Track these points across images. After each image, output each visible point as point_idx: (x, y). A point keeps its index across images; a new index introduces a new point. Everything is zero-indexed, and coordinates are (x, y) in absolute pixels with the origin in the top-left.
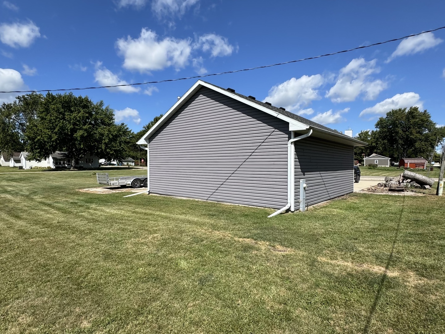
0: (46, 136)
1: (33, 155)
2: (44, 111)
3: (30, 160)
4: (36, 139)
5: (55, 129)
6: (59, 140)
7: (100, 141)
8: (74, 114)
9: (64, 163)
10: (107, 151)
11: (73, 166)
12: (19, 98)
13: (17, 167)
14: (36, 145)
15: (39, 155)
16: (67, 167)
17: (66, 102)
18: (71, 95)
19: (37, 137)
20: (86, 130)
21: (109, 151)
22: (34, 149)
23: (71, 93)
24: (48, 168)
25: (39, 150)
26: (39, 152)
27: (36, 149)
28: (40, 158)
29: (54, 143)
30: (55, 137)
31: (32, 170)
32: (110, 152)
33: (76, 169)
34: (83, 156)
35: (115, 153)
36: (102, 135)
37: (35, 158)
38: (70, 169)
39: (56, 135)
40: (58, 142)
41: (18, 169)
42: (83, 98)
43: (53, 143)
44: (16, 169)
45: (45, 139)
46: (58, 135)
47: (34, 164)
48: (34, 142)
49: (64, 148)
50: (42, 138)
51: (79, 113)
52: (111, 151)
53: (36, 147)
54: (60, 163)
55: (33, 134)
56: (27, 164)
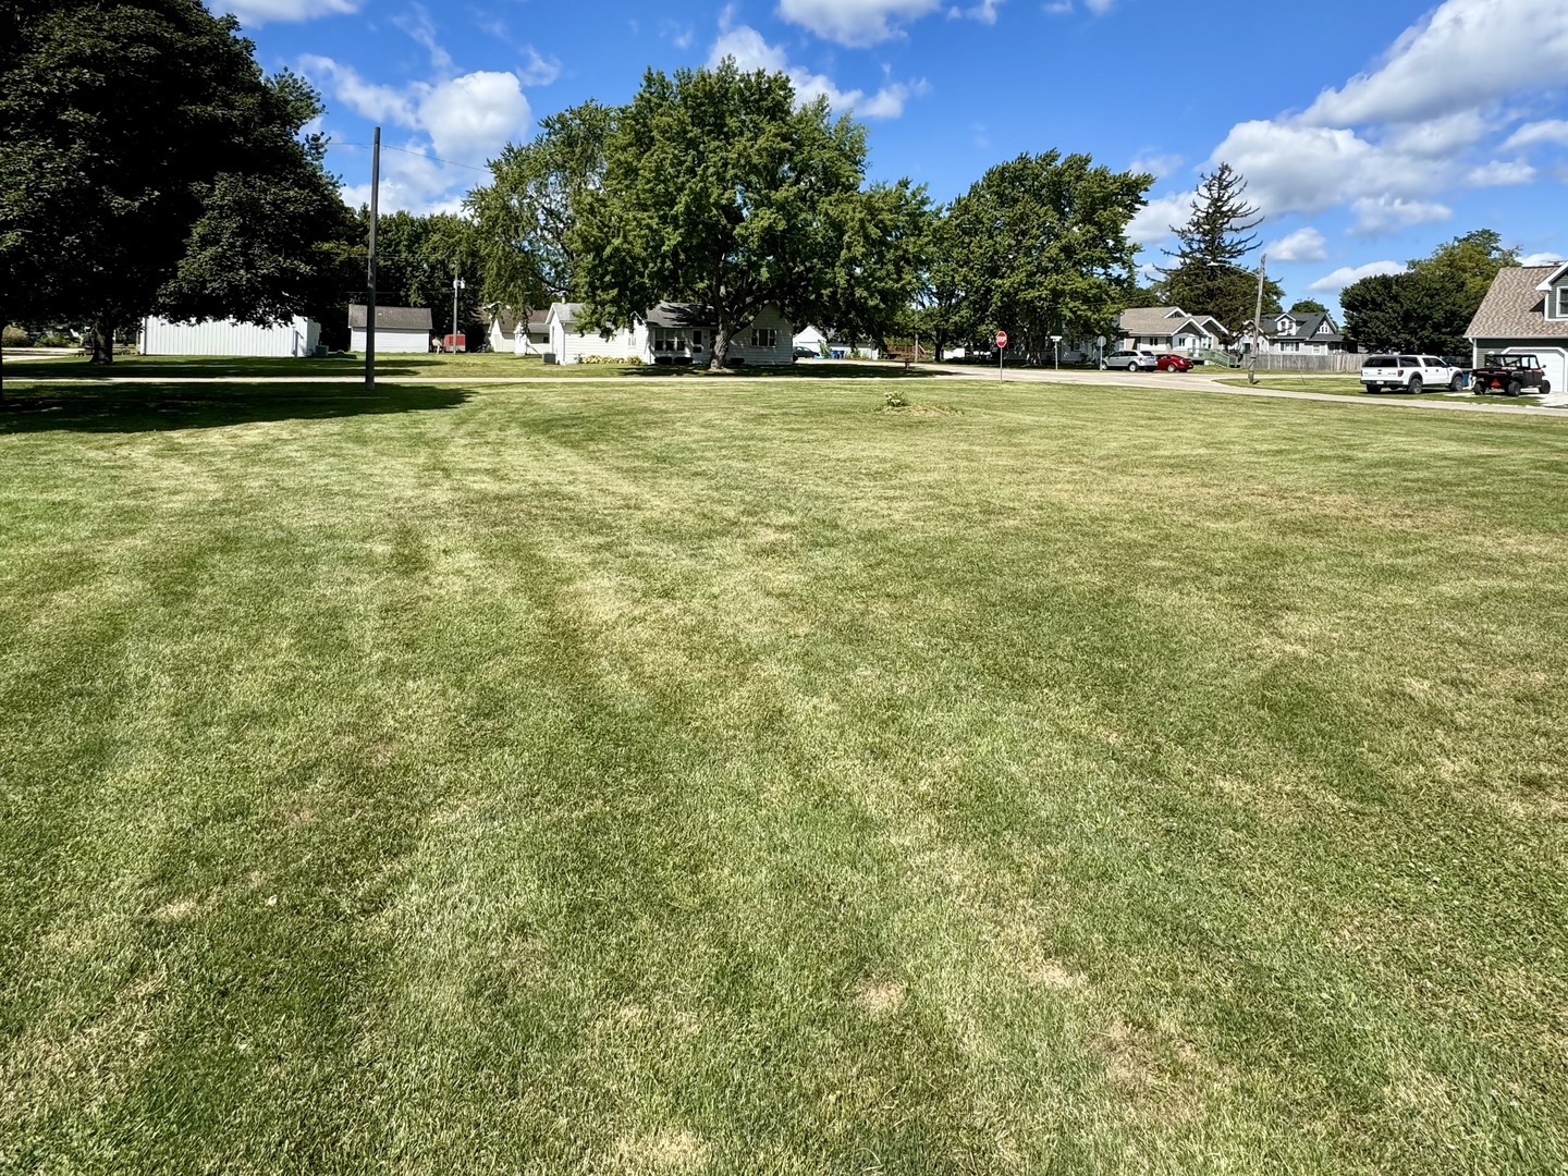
0: (643, 233)
1: (594, 312)
2: (631, 145)
3: (581, 330)
4: (608, 250)
5: (672, 203)
6: (685, 250)
7: (830, 252)
8: (741, 143)
9: (682, 346)
10: (857, 295)
11: (717, 357)
12: (547, 125)
13: (539, 356)
14: (606, 273)
15: (614, 310)
16: (690, 359)
17: (709, 95)
18: (729, 67)
19: (609, 243)
20: (781, 207)
21: (865, 294)
22: (597, 288)
23: (729, 57)
24: (633, 361)
25: (616, 291)
26: (613, 302)
27: (605, 289)
28: (615, 323)
29: (668, 263)
30: (673, 238)
31: (584, 367)
32: (865, 298)
33: (728, 371)
34: (751, 318)
35: (882, 306)
36: (838, 227)
37: (598, 324)
38: (709, 366)
39: (675, 230)
40: (682, 257)
41: (539, 365)
42: (772, 77)
43: (663, 262)
44: (536, 361)
45: (638, 250)
46: (681, 230)
47: (592, 345)
48: (601, 258)
49: (702, 281)
50: (626, 246)
51: (755, 138)
52: (871, 296)
53: (607, 278)
54: (670, 346)
55: (598, 227)
56: (570, 346)
